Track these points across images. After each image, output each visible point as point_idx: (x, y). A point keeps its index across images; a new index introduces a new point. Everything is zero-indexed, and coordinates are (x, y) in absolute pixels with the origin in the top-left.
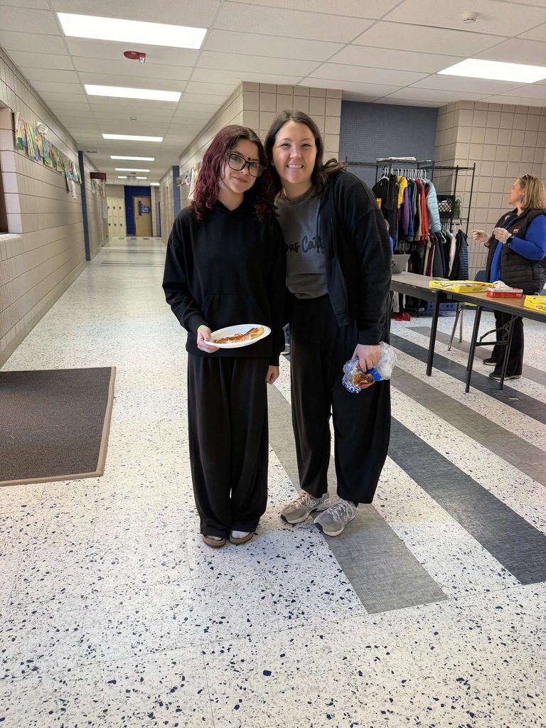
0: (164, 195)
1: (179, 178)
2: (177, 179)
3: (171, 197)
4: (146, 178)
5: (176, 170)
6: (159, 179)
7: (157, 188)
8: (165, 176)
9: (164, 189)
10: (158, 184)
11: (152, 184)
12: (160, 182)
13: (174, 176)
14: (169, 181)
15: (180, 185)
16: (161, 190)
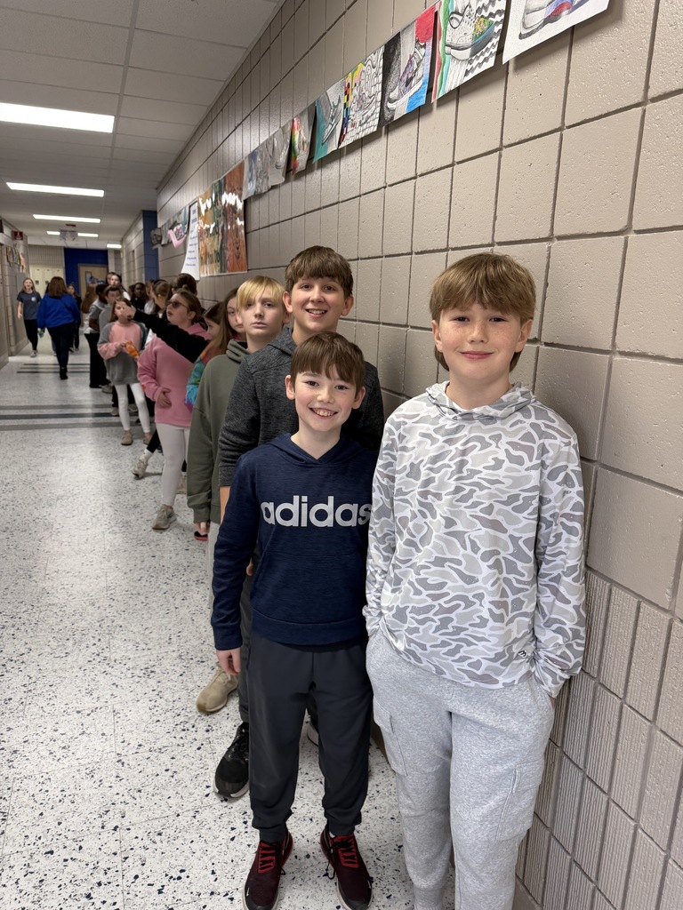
0: (128, 263)
1: (157, 232)
2: (153, 232)
3: (140, 268)
4: (96, 235)
5: (150, 217)
6: (120, 237)
7: (117, 252)
8: (128, 232)
9: (128, 254)
10: (118, 246)
11: (110, 246)
12: (121, 242)
13: (144, 229)
14: (135, 240)
15: (159, 246)
16: (123, 255)
